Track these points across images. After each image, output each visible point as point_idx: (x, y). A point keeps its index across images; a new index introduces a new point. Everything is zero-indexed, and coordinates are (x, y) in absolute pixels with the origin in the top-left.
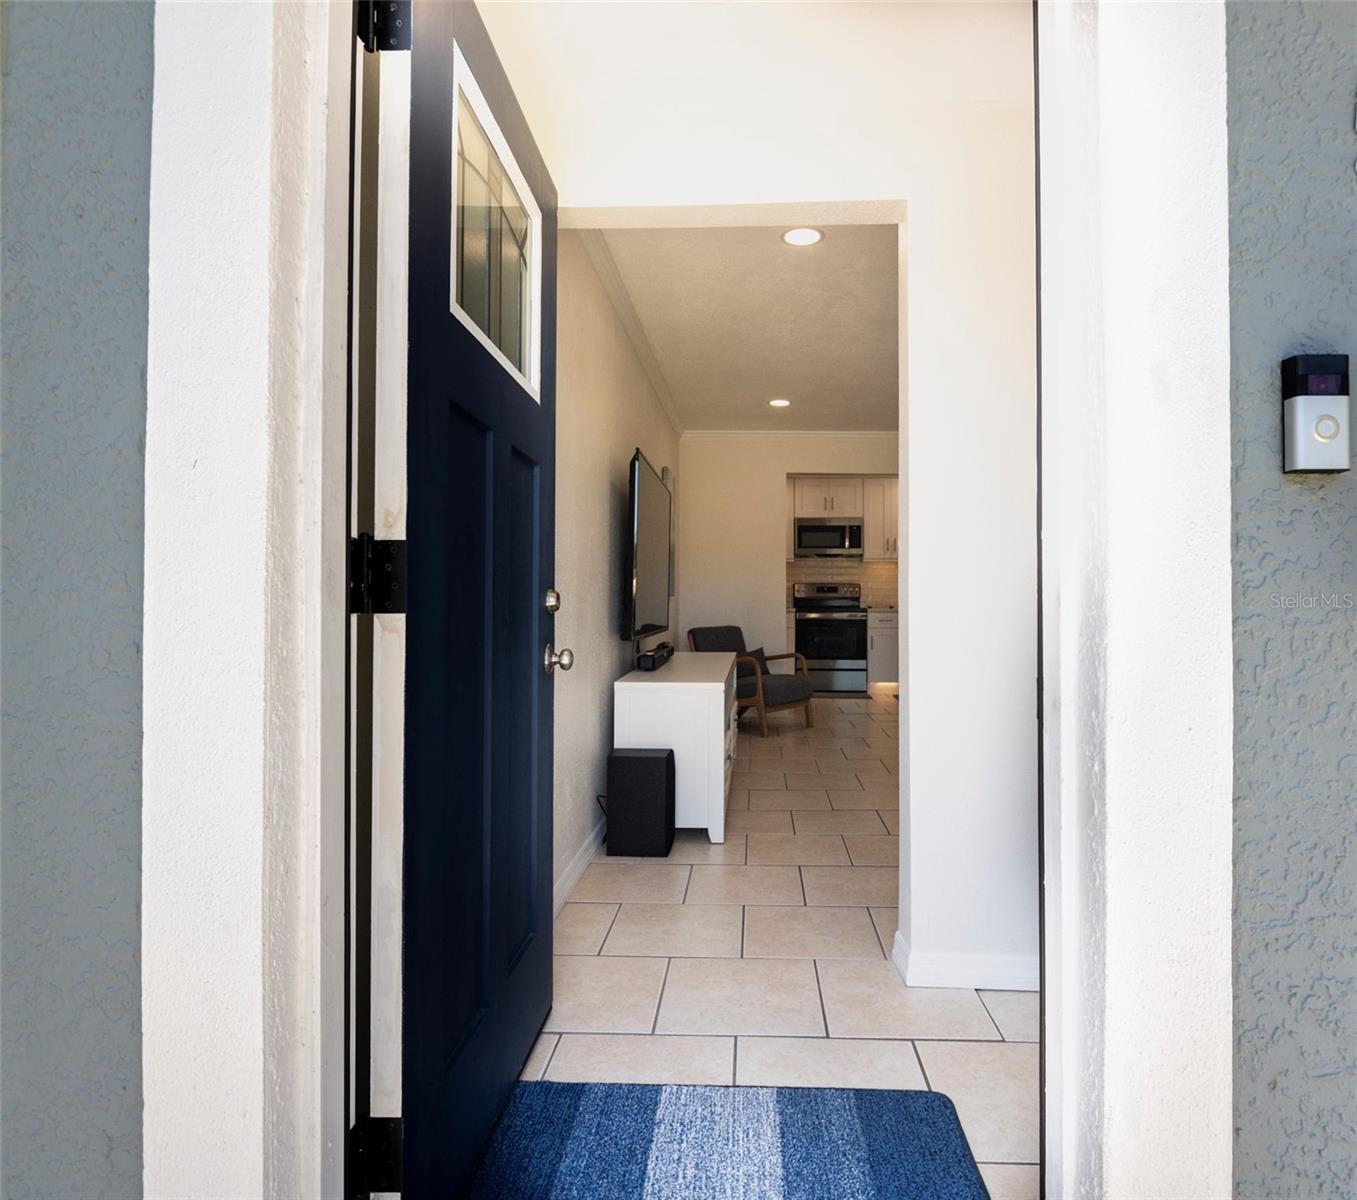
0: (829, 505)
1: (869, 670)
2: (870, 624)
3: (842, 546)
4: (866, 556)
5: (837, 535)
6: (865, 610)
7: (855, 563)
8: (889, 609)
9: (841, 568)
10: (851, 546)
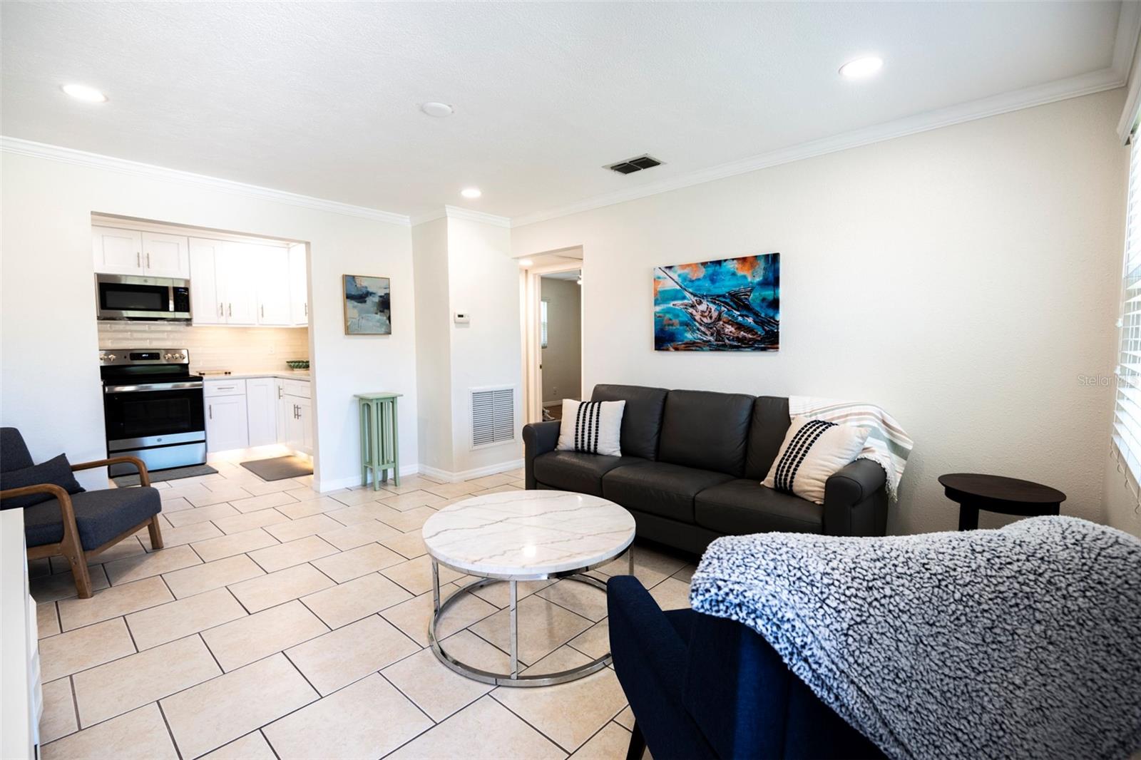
0: (143, 262)
1: (208, 441)
2: (206, 394)
3: (166, 309)
4: (194, 321)
5: (157, 297)
6: (200, 379)
7: (181, 327)
8: (224, 376)
9: (164, 332)
10: (176, 310)
